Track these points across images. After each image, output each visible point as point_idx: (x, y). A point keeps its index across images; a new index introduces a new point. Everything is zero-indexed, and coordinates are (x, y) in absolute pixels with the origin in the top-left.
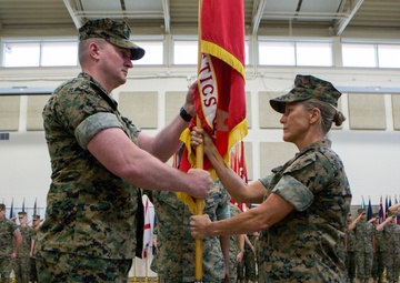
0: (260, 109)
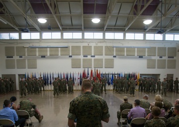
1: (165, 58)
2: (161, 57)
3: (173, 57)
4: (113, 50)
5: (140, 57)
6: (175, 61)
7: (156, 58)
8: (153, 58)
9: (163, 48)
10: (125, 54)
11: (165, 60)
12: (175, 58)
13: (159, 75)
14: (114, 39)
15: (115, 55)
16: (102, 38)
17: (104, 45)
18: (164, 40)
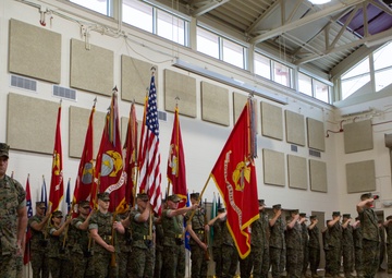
1: (303, 152)
2: (294, 149)
3: (319, 155)
7: (284, 148)
8: (277, 146)
9: (296, 116)
11: (304, 160)
12: (324, 157)
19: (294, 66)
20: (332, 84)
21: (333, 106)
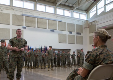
0: (13, 19)
1: (74, 34)
2: (71, 33)
3: (80, 34)
4: (23, 20)
5: (51, 31)
6: (82, 37)
7: (67, 33)
8: (64, 33)
9: (72, 24)
10: (36, 26)
11: (74, 36)
12: (82, 35)
13: (70, 50)
14: (24, 8)
15: (24, 26)
16: (9, 5)
17: (11, 13)
18: (72, 17)
19: (72, 11)
20: (87, 14)
21: (87, 20)
